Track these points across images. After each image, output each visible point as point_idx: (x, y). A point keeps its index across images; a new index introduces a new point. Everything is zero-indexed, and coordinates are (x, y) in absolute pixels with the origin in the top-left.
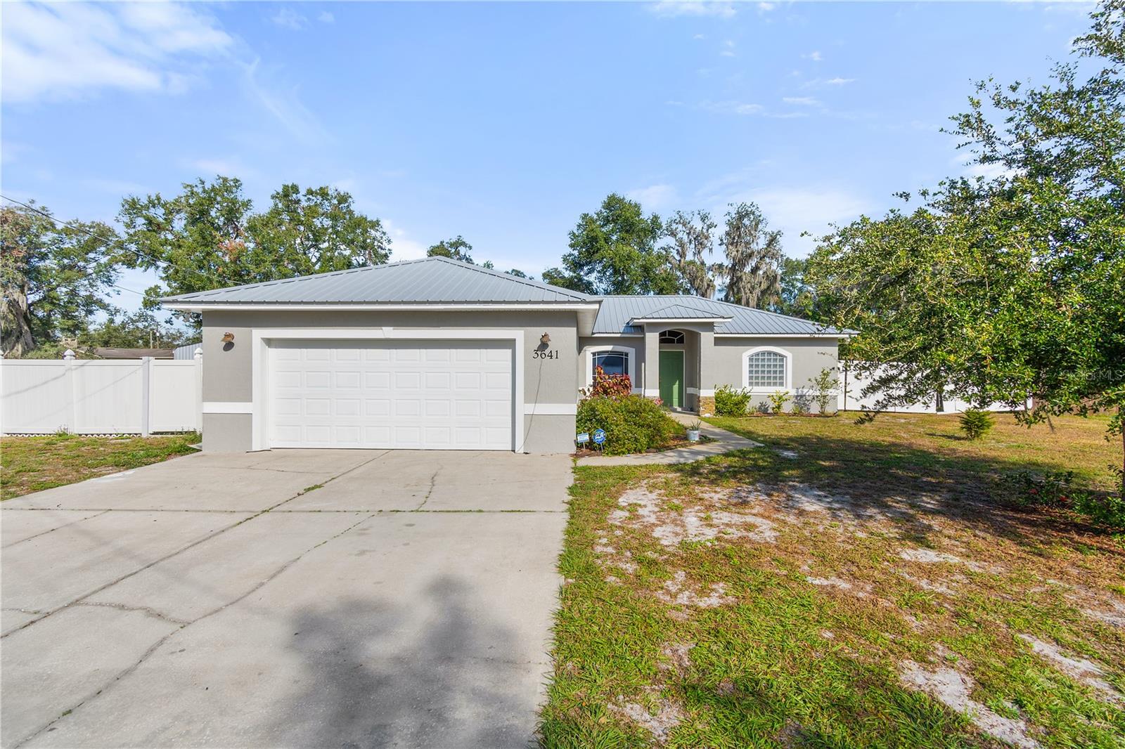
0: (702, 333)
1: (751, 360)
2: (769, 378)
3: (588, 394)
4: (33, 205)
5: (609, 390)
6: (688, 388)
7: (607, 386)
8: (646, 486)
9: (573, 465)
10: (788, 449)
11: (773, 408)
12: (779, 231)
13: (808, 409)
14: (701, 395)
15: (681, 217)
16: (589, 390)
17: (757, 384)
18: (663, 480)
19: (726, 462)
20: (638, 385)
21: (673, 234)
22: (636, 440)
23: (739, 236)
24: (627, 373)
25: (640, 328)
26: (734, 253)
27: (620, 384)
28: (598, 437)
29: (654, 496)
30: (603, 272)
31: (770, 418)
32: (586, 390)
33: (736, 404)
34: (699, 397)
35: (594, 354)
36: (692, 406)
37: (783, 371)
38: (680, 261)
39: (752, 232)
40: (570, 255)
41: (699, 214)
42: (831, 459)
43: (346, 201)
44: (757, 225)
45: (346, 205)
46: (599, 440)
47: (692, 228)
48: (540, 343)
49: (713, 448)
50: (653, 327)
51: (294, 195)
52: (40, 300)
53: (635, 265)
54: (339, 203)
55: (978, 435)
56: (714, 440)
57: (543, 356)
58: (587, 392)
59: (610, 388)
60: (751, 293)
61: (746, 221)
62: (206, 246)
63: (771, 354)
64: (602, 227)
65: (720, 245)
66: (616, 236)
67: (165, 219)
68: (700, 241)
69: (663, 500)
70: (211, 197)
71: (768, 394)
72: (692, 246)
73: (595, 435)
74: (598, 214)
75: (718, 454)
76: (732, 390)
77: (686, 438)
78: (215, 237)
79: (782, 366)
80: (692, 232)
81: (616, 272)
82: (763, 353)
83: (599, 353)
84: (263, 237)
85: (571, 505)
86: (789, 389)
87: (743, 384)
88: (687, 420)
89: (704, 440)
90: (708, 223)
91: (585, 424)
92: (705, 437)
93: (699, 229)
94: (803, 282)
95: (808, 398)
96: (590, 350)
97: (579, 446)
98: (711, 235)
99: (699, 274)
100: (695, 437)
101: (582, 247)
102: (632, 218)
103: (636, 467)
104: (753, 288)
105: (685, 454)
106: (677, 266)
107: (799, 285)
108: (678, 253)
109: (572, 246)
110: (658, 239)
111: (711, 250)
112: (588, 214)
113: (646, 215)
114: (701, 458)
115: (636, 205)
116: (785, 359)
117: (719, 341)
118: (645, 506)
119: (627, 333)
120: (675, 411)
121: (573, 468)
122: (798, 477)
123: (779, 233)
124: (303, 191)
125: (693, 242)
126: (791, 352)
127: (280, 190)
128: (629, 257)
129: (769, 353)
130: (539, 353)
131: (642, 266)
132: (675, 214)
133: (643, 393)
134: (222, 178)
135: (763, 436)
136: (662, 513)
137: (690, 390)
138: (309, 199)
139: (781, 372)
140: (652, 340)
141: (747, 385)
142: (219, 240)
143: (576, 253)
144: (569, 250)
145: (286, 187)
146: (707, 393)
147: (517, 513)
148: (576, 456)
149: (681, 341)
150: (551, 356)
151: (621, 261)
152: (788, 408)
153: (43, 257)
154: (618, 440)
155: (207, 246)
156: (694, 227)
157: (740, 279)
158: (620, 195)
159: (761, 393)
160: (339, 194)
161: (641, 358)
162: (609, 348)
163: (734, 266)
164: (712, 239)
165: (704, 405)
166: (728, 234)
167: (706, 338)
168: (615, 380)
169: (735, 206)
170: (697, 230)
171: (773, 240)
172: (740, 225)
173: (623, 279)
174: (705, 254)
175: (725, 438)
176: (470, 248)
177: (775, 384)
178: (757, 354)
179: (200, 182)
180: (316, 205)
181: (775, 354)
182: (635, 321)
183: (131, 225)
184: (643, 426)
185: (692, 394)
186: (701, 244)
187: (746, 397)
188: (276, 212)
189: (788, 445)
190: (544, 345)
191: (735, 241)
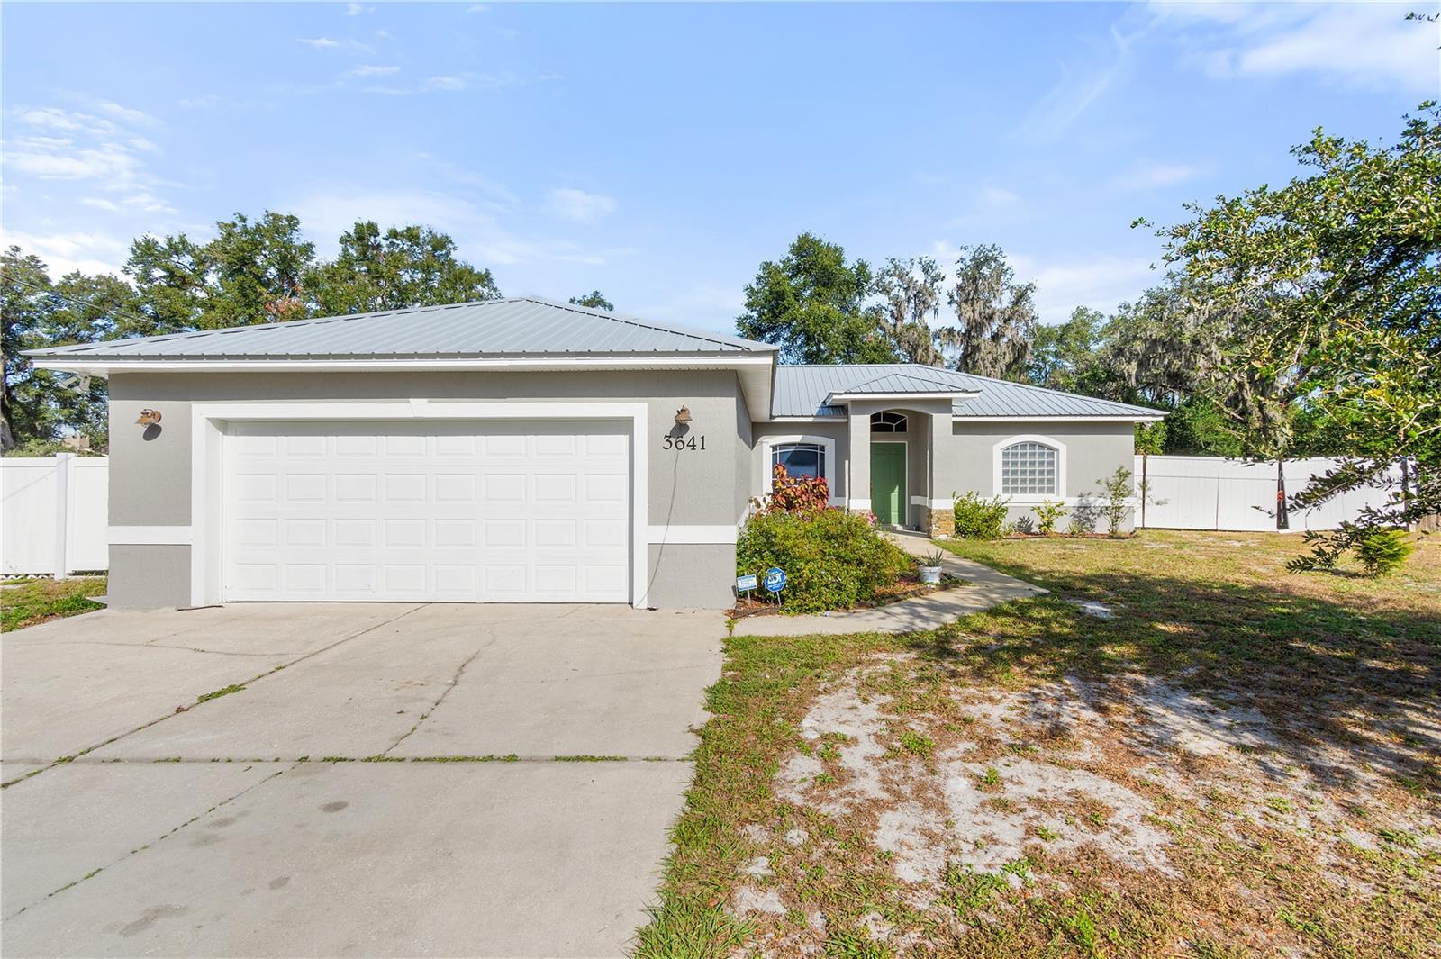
0: (934, 415)
1: (1005, 455)
2: (1032, 481)
3: (764, 506)
4: (18, 253)
5: (794, 502)
6: (912, 497)
7: (792, 494)
8: (855, 684)
9: (726, 634)
10: (1090, 598)
11: (1040, 527)
12: (1031, 284)
13: (1093, 527)
14: (934, 508)
15: (895, 267)
16: (764, 500)
17: (1015, 490)
18: (887, 669)
19: (995, 626)
20: (840, 492)
21: (885, 290)
22: (840, 587)
23: (976, 291)
24: (822, 475)
25: (842, 409)
26: (970, 314)
27: (812, 491)
28: (773, 582)
29: (870, 711)
30: (791, 339)
31: (1038, 540)
32: (760, 500)
33: (986, 521)
34: (930, 510)
35: (774, 448)
36: (919, 523)
37: (1053, 471)
38: (895, 326)
39: (994, 285)
40: (746, 318)
41: (921, 262)
42: (1173, 618)
43: (443, 247)
44: (999, 276)
45: (444, 252)
46: (775, 586)
47: (911, 280)
48: (675, 424)
49: (966, 597)
50: (861, 405)
51: (372, 239)
52: (24, 383)
53: (835, 330)
54: (435, 249)
55: (1383, 569)
56: (965, 582)
57: (680, 445)
58: (762, 503)
59: (796, 498)
60: (992, 367)
61: (985, 270)
62: (248, 306)
63: (1035, 445)
64: (791, 278)
65: (950, 303)
66: (809, 292)
67: (194, 271)
68: (922, 299)
69: (889, 723)
70: (255, 239)
71: (1033, 505)
72: (912, 305)
73: (767, 578)
74: (783, 262)
75: (978, 611)
76: (979, 499)
77: (917, 578)
78: (261, 294)
79: (1051, 463)
80: (912, 286)
81: (809, 339)
82: (1024, 445)
83: (782, 446)
84: (327, 294)
85: (704, 738)
86: (1064, 497)
87: (994, 492)
88: (914, 546)
89: (948, 583)
90: (933, 274)
91: (751, 558)
92: (950, 577)
93: (921, 281)
94: (1056, 355)
95: (1094, 511)
96: (768, 442)
97: (741, 596)
98: (937, 291)
99: (922, 342)
100: (933, 576)
101: (763, 307)
102: (831, 267)
103: (836, 638)
104: (996, 360)
105: (920, 609)
106: (891, 331)
107: (1051, 359)
108: (892, 315)
109: (749, 305)
110: (866, 295)
111: (936, 311)
112: (771, 263)
113: (850, 262)
114: (949, 619)
115: (836, 249)
116: (1055, 453)
117: (960, 428)
118: (855, 741)
119: (823, 416)
120: (894, 530)
121: (724, 641)
122: (1137, 662)
123: (1030, 287)
124: (383, 232)
125: (913, 301)
126: (1063, 443)
127: (352, 232)
128: (827, 319)
129: (1033, 445)
130: (673, 440)
131: (846, 331)
132: (887, 262)
133: (846, 505)
134: (272, 215)
135: (1041, 573)
136: (893, 763)
137: (916, 500)
138: (392, 244)
139: (1051, 472)
140: (860, 426)
141: (1001, 492)
142: (267, 298)
143: (755, 314)
144: (745, 311)
145: (359, 227)
146: (942, 504)
147: (588, 763)
148: (735, 615)
149: (902, 428)
150: (694, 446)
151: (816, 324)
152: (1062, 525)
153: (30, 323)
154: (809, 586)
155: (250, 307)
156: (914, 280)
157: (977, 348)
158: (815, 235)
159: (1022, 504)
160: (434, 237)
161: (843, 452)
162: (797, 438)
163: (968, 331)
164: (938, 296)
165: (937, 522)
166: (960, 288)
167: (941, 423)
168: (803, 486)
169: (970, 249)
170: (919, 283)
171: (1021, 296)
172: (977, 276)
173: (819, 349)
174: (928, 317)
175: (981, 578)
176: (611, 308)
177: (1041, 490)
178: (1015, 447)
179: (239, 219)
180: (402, 251)
181: (1041, 446)
182: (835, 397)
183: (145, 277)
184: (849, 563)
185: (918, 506)
186: (924, 302)
187: (1001, 511)
188: (346, 261)
189: (1086, 590)
190: (681, 428)
191: (971, 297)
